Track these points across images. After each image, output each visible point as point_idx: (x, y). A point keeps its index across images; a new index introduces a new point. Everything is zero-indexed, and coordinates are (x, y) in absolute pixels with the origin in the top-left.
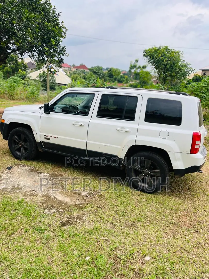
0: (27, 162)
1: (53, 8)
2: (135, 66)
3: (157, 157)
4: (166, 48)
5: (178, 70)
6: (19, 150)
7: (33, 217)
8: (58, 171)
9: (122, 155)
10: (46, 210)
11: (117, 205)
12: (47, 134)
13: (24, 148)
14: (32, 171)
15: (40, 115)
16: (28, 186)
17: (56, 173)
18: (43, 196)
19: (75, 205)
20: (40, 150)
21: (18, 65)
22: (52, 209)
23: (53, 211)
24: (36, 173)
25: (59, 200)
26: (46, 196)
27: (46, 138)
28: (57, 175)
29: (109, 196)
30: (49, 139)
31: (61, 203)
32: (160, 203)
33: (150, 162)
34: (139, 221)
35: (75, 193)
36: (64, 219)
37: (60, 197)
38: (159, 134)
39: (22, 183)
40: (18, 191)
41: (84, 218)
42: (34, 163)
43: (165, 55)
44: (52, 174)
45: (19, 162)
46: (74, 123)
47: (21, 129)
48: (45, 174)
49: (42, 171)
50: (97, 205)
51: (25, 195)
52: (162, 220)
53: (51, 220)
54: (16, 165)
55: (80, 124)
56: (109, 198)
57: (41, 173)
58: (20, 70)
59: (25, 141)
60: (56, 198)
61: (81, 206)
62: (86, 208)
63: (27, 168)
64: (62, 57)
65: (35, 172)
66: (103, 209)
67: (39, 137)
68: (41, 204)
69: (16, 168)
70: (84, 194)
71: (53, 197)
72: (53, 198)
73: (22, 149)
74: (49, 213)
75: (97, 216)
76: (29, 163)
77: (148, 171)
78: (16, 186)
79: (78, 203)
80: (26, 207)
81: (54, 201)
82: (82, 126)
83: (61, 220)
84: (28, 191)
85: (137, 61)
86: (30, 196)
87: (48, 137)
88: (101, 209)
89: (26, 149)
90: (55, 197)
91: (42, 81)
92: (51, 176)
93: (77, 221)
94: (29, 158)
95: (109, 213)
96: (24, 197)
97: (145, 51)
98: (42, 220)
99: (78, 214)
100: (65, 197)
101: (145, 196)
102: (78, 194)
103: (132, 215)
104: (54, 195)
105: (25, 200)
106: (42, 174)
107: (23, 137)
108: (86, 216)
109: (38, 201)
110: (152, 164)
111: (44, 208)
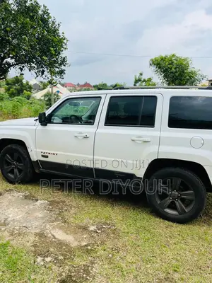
0: (22, 186)
1: (52, 19)
2: (140, 80)
3: (189, 174)
4: (173, 56)
5: (188, 77)
6: (12, 172)
7: (19, 270)
8: (59, 196)
9: (140, 173)
10: (39, 259)
11: (140, 244)
12: (43, 151)
13: (18, 169)
14: (26, 197)
15: (35, 127)
16: (17, 221)
17: (57, 199)
18: (36, 234)
19: (80, 248)
20: (37, 171)
21: (23, 86)
22: (47, 257)
23: (48, 259)
24: (31, 201)
25: (59, 240)
26: (41, 235)
27: (43, 156)
28: (58, 203)
29: (126, 231)
30: (47, 157)
31: (60, 244)
32: (200, 238)
33: (179, 181)
34: (175, 271)
35: (80, 227)
36: (64, 274)
37: (60, 235)
38: (191, 143)
39: (11, 216)
40: (3, 229)
41: (94, 270)
42: (30, 187)
43: (173, 63)
44: (51, 201)
45: (12, 186)
46: (76, 135)
47: (14, 146)
48: (42, 202)
49: (39, 197)
50: (111, 247)
51: (12, 235)
52: (208, 267)
53: (46, 277)
54: (7, 191)
55: (84, 135)
56: (128, 233)
57: (37, 200)
58: (25, 91)
59: (19, 160)
60: (54, 238)
61: (89, 248)
62: (96, 252)
63: (21, 195)
64: (63, 67)
65: (30, 199)
66: (121, 252)
67: (35, 155)
68: (33, 249)
69: (7, 195)
70: (92, 228)
71: (50, 235)
72: (50, 238)
73: (16, 171)
74: (42, 263)
75: (112, 266)
76: (23, 187)
77: (176, 193)
78: (3, 221)
79: (85, 244)
80: (12, 253)
81: (52, 242)
82: (86, 137)
83: (61, 275)
84: (17, 228)
85: (141, 74)
86: (19, 235)
87: (46, 154)
88: (118, 252)
89: (20, 171)
90: (53, 236)
91: (47, 101)
92: (50, 205)
93: (83, 277)
94: (24, 181)
95: (129, 258)
96: (11, 238)
97: (152, 60)
98: (33, 277)
99: (84, 263)
100: (67, 234)
101: (177, 228)
102: (85, 228)
103: (163, 261)
104: (52, 232)
105: (11, 242)
106: (39, 201)
107: (16, 155)
108: (96, 265)
109: (28, 244)
110: (182, 183)
111: (36, 254)
